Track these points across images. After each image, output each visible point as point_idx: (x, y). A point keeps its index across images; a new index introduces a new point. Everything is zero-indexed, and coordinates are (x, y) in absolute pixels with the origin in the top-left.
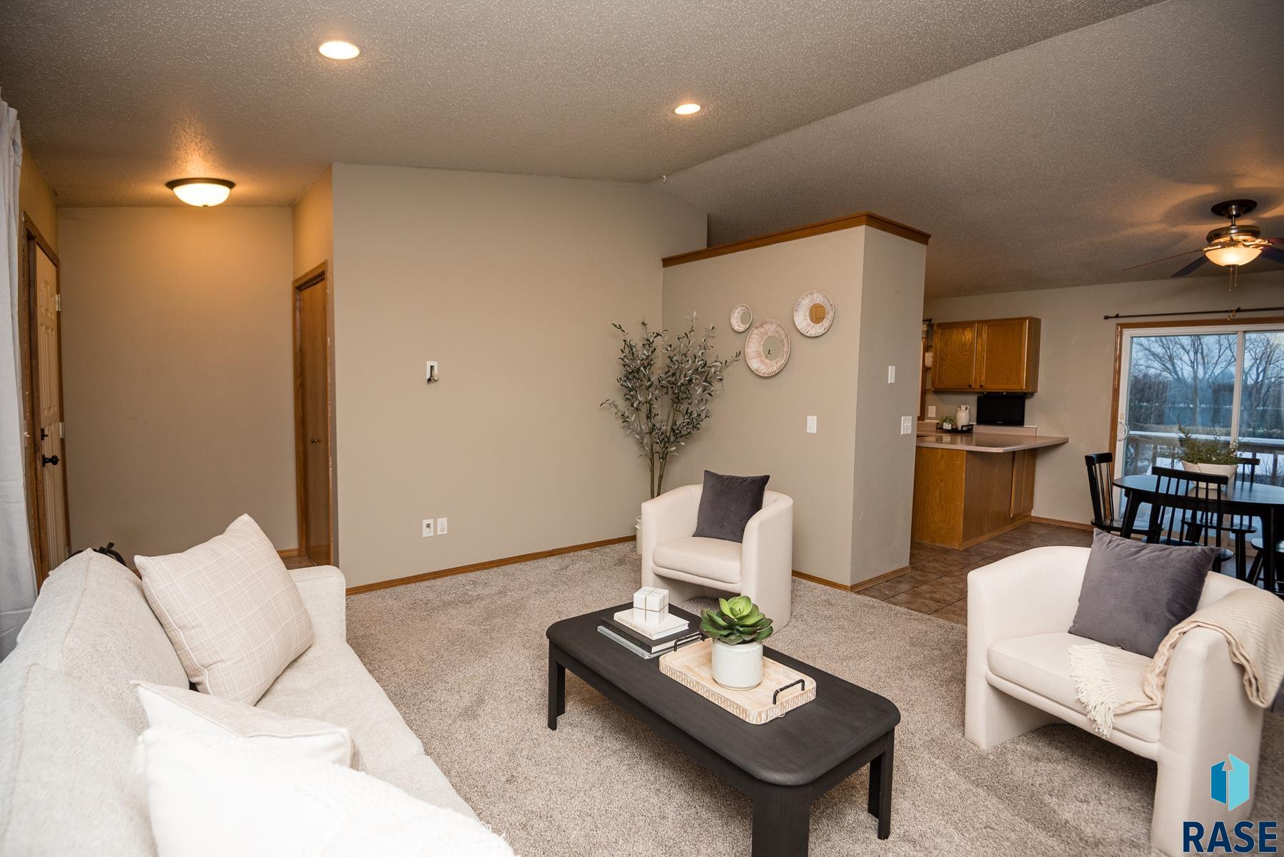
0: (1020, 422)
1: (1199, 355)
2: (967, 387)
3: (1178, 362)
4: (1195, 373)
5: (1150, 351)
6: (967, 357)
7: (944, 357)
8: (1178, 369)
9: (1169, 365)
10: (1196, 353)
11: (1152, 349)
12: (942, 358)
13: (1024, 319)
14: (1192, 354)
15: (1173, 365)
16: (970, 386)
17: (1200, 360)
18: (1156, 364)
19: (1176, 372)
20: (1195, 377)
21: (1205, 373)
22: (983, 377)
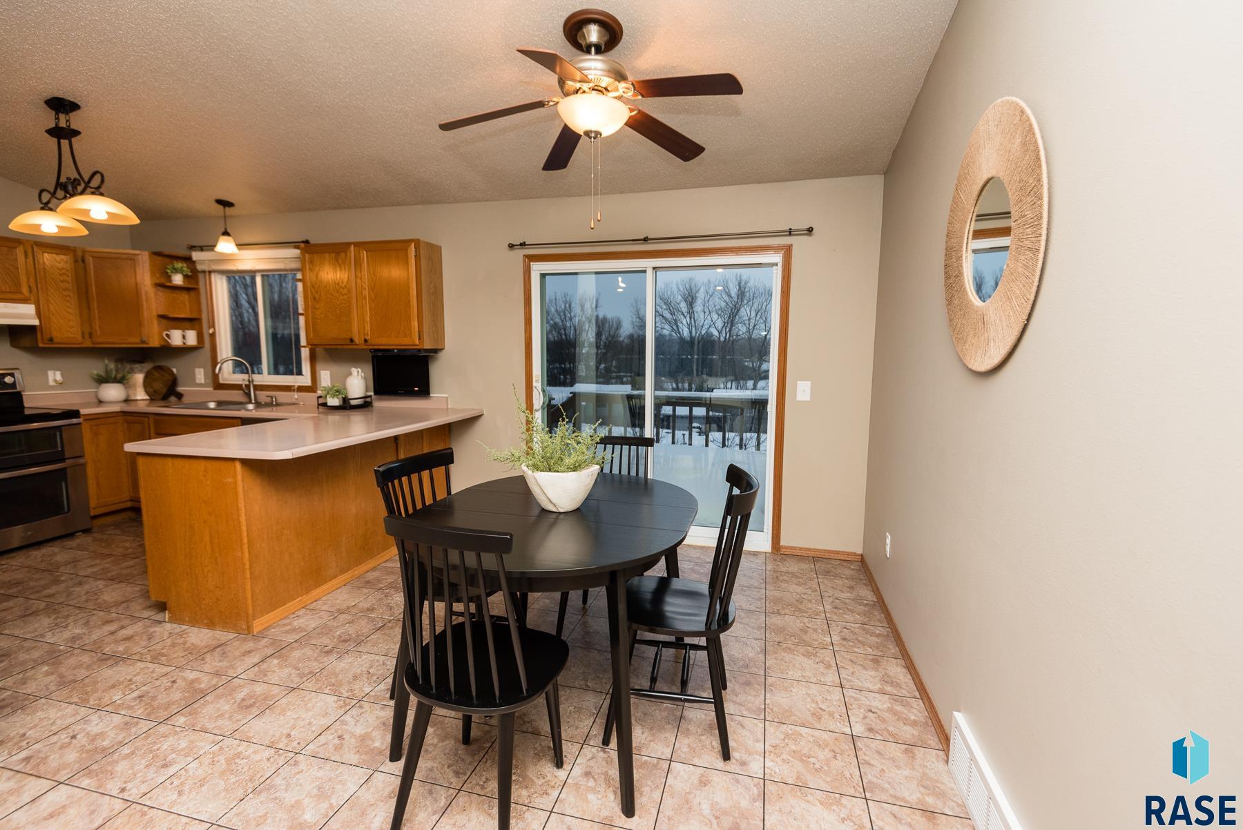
0: (425, 392)
1: (692, 319)
2: (348, 342)
3: (680, 325)
4: (691, 333)
5: (663, 316)
6: (345, 297)
7: (317, 296)
8: (680, 330)
9: (675, 327)
10: (690, 318)
11: (664, 315)
12: (315, 299)
13: (409, 241)
14: (688, 319)
15: (677, 326)
16: (352, 340)
17: (693, 324)
18: (667, 327)
19: (679, 333)
20: (691, 337)
21: (696, 333)
22: (368, 328)
